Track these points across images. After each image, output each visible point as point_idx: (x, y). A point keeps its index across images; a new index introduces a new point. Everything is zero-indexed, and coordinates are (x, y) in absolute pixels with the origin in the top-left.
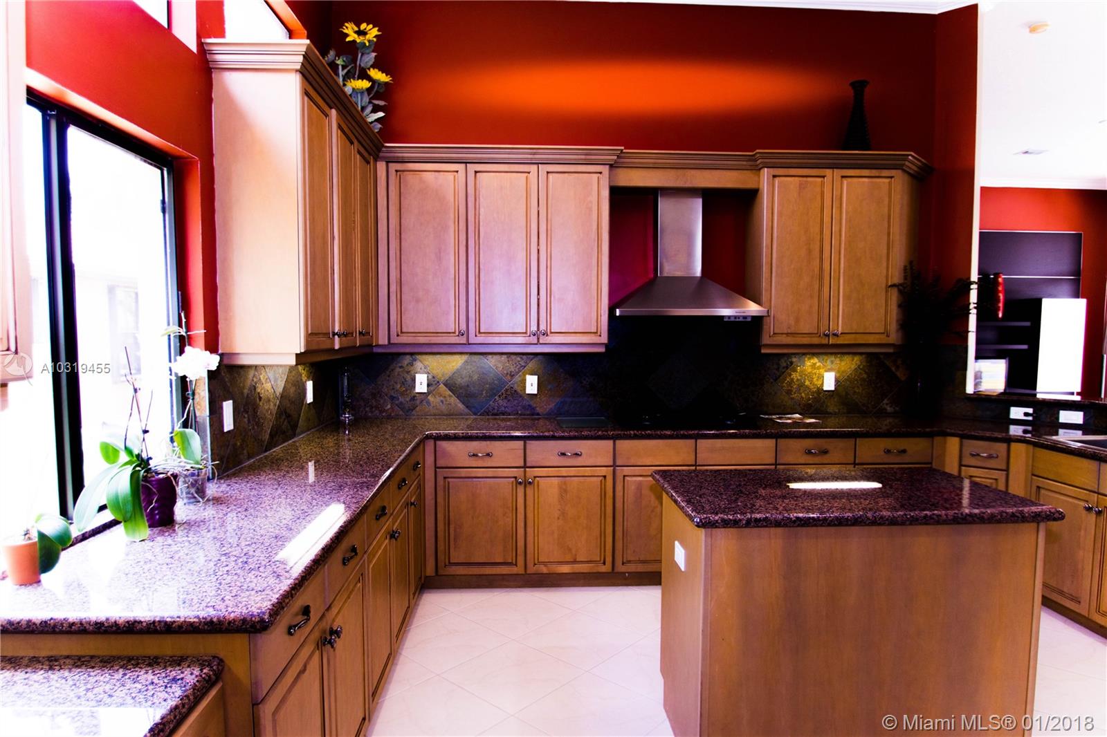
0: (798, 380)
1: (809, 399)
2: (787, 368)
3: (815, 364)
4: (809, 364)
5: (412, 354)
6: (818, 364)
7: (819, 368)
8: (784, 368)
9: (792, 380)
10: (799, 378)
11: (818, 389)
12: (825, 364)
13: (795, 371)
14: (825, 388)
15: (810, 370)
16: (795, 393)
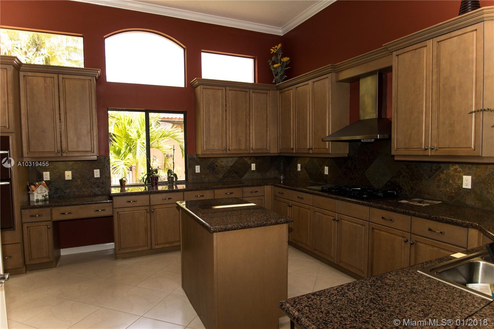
0: (444, 179)
1: (452, 193)
2: (437, 170)
3: (456, 169)
4: (453, 169)
5: (297, 157)
6: (459, 169)
7: (459, 172)
8: (435, 170)
9: (441, 179)
10: (445, 178)
11: (459, 186)
12: (464, 169)
13: (443, 173)
14: (464, 187)
15: (452, 173)
16: (442, 188)
